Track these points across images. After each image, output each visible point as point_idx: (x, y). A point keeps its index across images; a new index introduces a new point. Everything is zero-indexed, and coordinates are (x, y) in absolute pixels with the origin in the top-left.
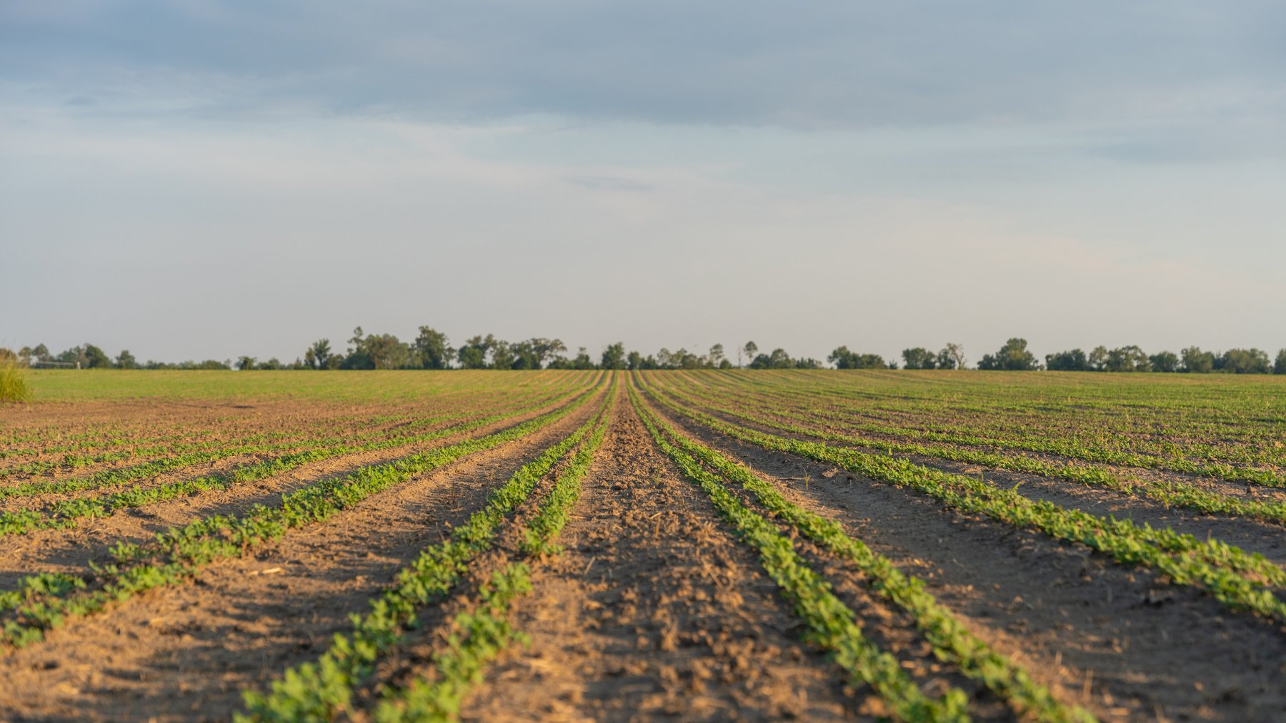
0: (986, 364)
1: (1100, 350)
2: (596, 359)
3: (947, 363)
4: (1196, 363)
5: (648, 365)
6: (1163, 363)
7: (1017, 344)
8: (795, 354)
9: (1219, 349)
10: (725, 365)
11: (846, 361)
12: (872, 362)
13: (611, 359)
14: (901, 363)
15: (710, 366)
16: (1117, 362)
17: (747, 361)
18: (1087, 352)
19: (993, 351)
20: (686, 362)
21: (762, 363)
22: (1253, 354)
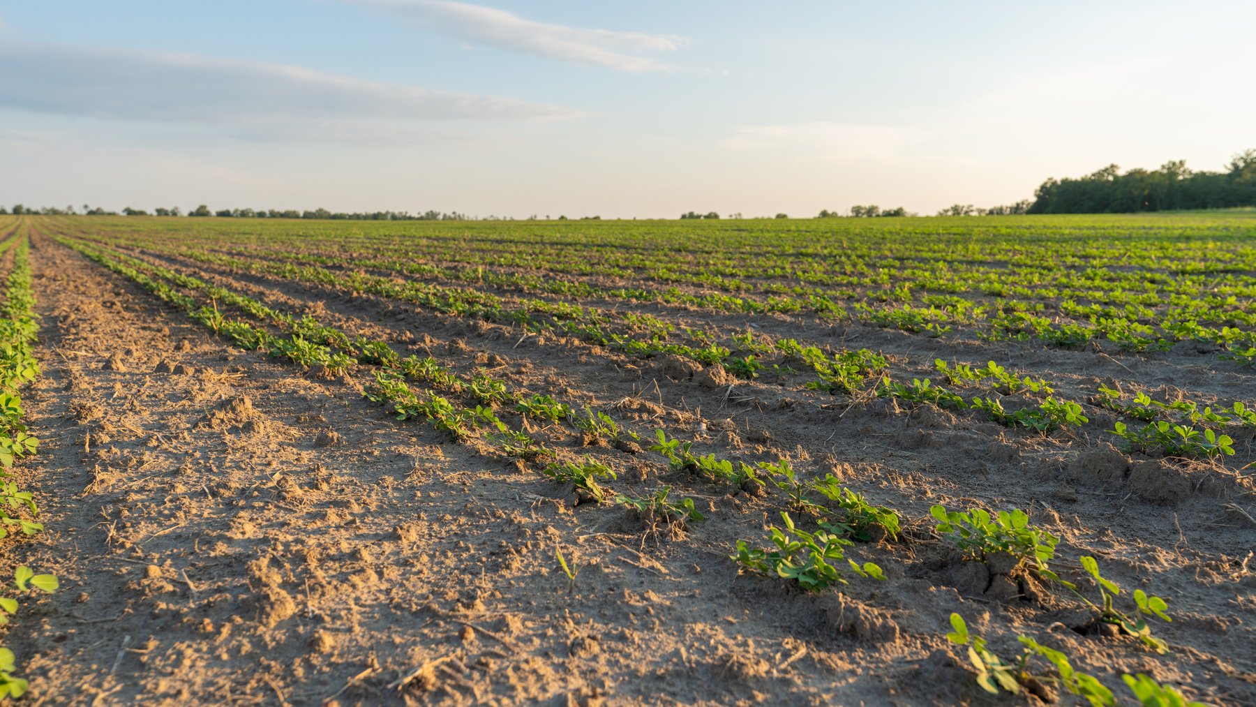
0: (191, 214)
1: (236, 211)
2: (9, 210)
3: (174, 214)
4: (273, 215)
5: (36, 213)
6: (261, 215)
7: (203, 207)
8: (106, 209)
9: (282, 210)
10: (74, 214)
11: (130, 212)
12: (142, 213)
13: (17, 211)
14: (155, 214)
15: (67, 214)
16: (244, 214)
17: (84, 212)
18: (232, 211)
19: (194, 209)
20: (55, 212)
21: (91, 213)
22: (294, 212)
